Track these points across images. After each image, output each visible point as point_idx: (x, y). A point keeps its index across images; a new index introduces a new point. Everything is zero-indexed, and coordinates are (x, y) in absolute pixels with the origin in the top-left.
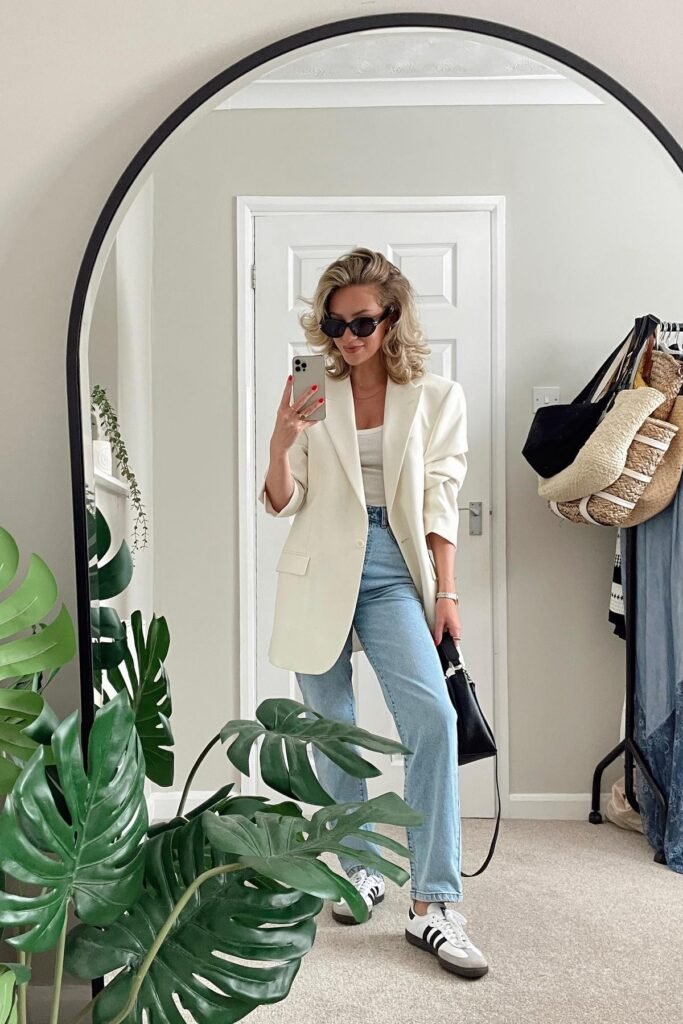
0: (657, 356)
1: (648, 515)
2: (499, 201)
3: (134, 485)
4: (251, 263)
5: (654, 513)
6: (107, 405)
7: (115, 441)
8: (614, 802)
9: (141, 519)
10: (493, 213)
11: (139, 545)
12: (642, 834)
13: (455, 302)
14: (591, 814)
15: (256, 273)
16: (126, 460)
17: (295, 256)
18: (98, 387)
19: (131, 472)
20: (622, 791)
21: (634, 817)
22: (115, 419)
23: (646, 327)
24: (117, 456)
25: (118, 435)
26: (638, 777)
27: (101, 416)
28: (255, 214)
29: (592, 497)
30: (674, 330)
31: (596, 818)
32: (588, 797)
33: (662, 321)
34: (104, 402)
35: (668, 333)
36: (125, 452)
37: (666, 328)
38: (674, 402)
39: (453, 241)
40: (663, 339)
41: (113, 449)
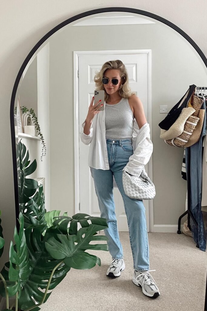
0: (195, 97)
1: (192, 144)
2: (149, 51)
3: (42, 137)
4: (78, 70)
5: (194, 143)
6: (34, 114)
7: (36, 124)
8: (184, 228)
9: (44, 147)
10: (148, 54)
11: (44, 154)
12: (192, 237)
13: (136, 81)
14: (178, 231)
15: (79, 73)
16: (40, 130)
17: (90, 68)
18: (31, 109)
19: (41, 133)
20: (187, 224)
21: (190, 232)
22: (37, 118)
23: (192, 88)
24: (37, 129)
25: (37, 123)
26: (191, 220)
27: (32, 117)
28: (79, 56)
29: (175, 139)
30: (201, 89)
31: (179, 232)
32: (177, 226)
33: (197, 86)
34: (33, 113)
35: (199, 90)
36: (39, 128)
37: (198, 88)
38: (199, 111)
39: (136, 63)
40: (197, 92)
41: (36, 127)
